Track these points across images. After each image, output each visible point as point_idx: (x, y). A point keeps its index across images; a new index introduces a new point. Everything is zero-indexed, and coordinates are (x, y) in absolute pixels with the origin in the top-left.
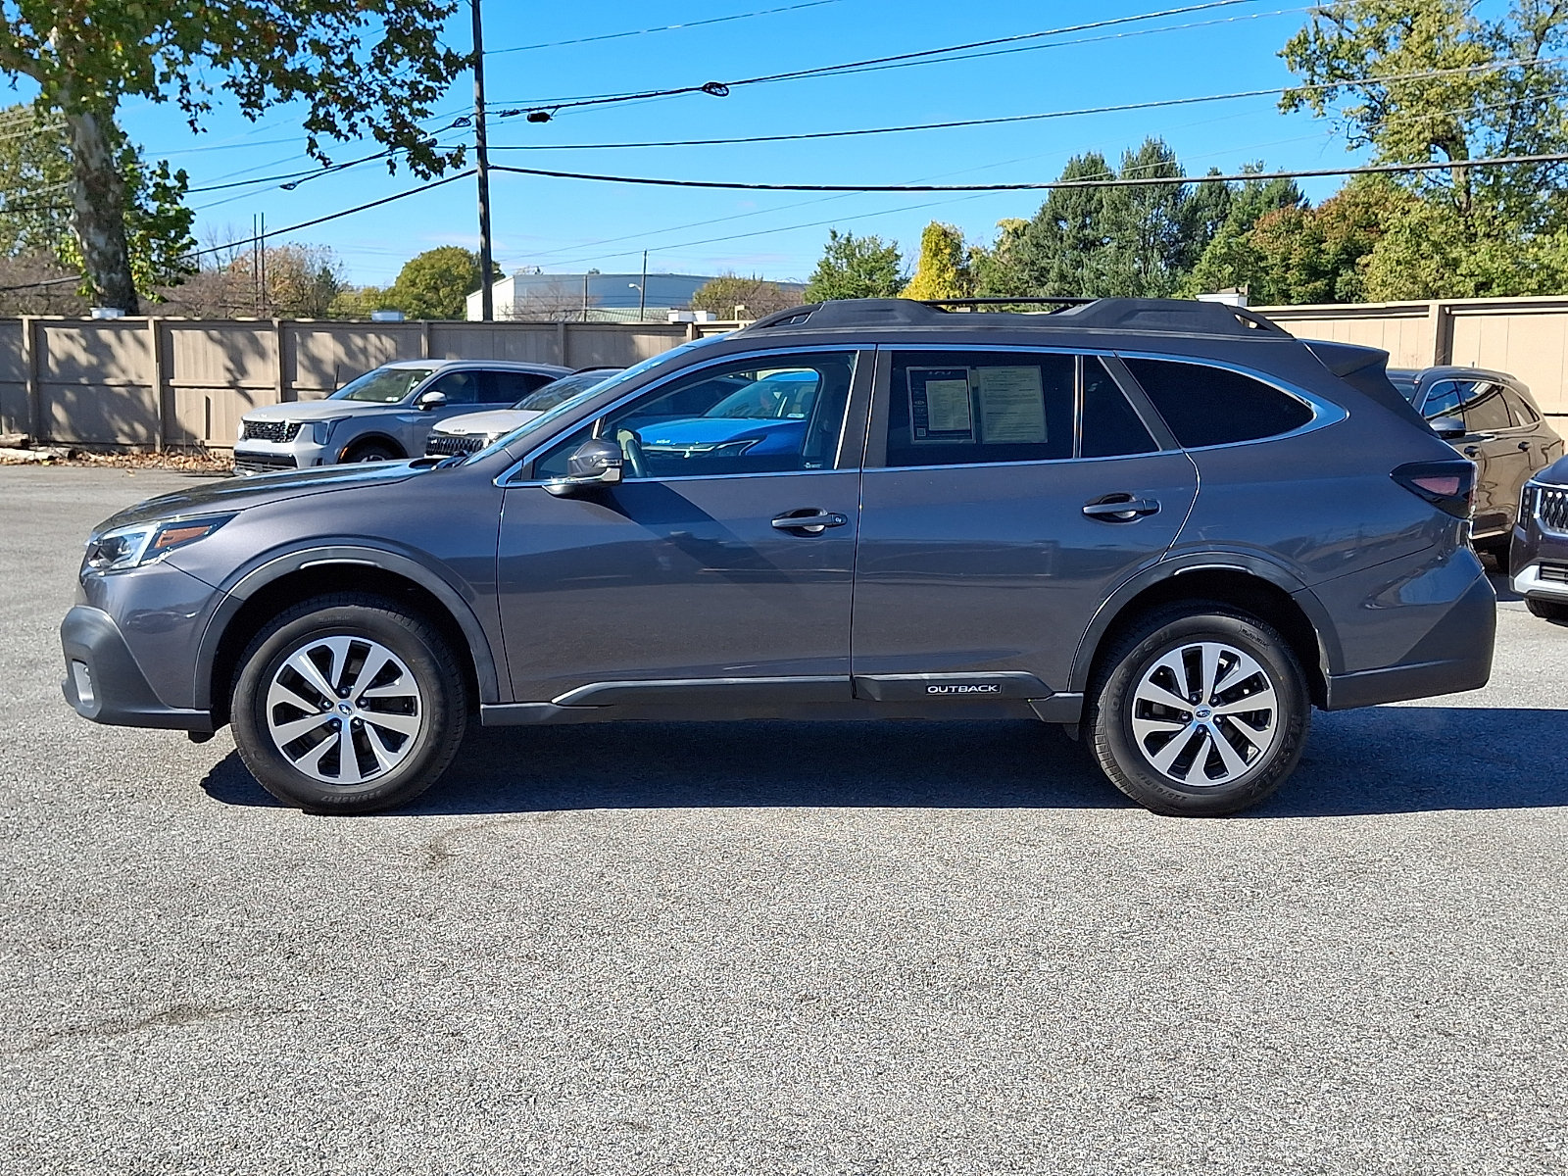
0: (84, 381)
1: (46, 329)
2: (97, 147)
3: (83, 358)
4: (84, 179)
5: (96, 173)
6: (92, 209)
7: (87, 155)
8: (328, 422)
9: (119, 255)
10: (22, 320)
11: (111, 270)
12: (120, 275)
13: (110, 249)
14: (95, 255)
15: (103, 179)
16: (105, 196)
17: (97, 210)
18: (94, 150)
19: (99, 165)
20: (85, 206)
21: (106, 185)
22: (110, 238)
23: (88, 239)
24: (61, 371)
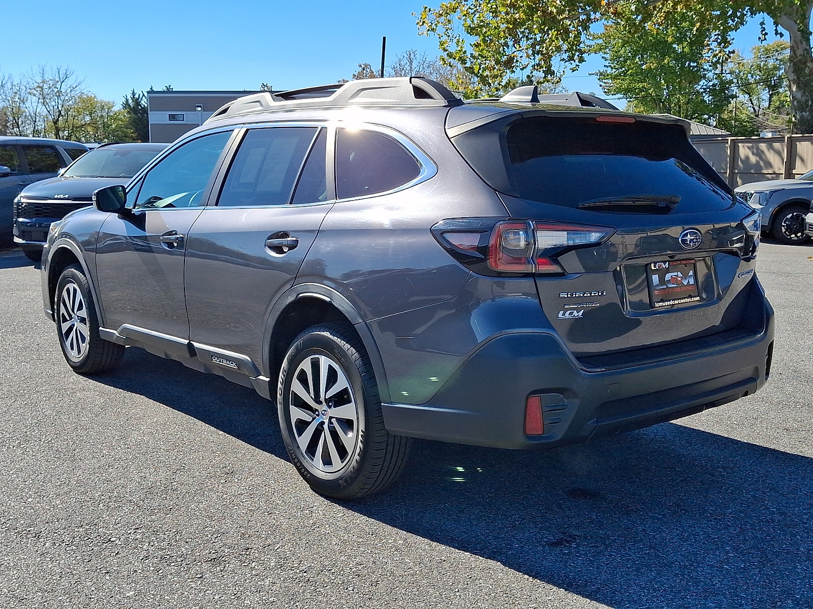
0: (752, 171)
1: (739, 144)
2: (802, 43)
3: (753, 159)
4: (793, 61)
5: (800, 57)
6: (796, 77)
7: (796, 48)
8: (768, 192)
9: (808, 102)
10: (728, 140)
11: (803, 110)
12: (808, 113)
13: (804, 99)
14: (795, 103)
15: (803, 61)
16: (803, 70)
17: (798, 78)
18: (800, 44)
19: (802, 53)
20: (792, 76)
21: (805, 63)
22: (804, 93)
23: (793, 95)
24: (744, 166)
